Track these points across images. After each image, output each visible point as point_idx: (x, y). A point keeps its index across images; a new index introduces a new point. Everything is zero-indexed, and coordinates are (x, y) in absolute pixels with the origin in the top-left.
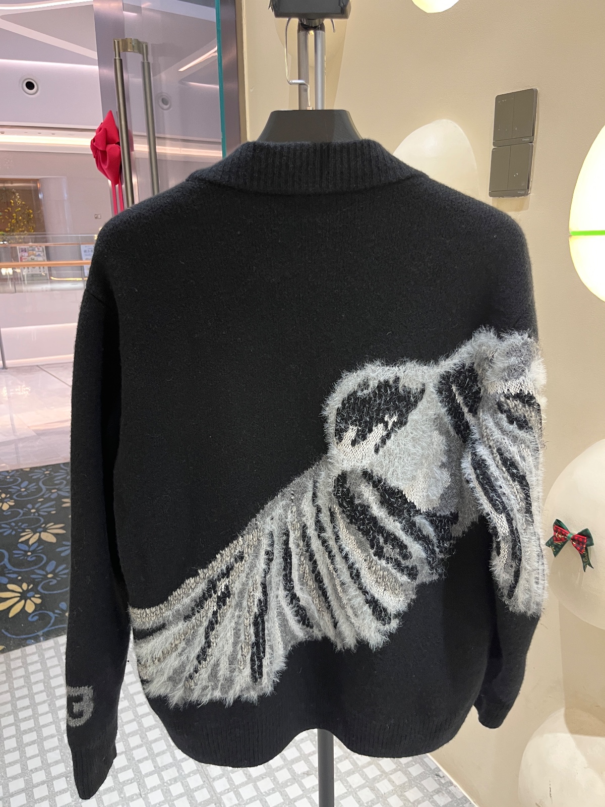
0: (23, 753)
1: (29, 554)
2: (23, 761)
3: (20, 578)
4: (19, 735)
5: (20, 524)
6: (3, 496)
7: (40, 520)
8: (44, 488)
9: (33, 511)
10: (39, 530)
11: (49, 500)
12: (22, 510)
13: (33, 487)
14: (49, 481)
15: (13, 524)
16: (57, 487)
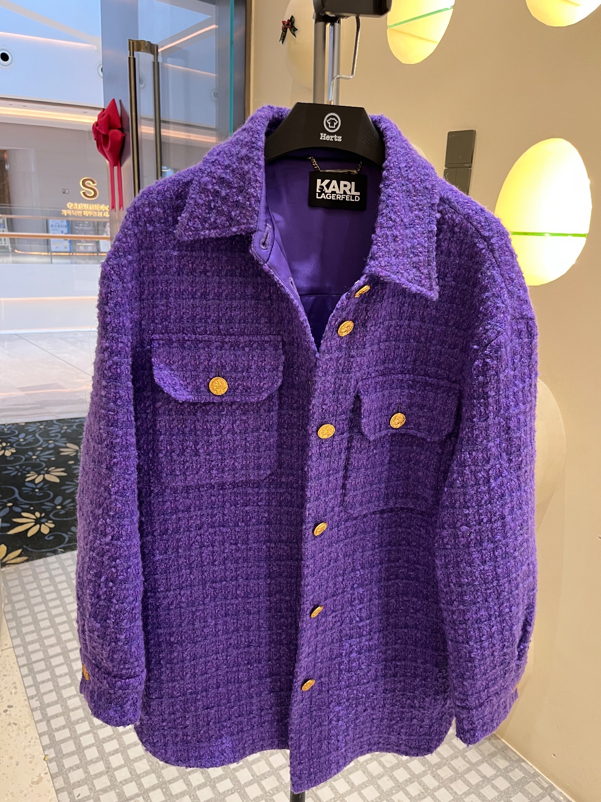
0: (56, 630)
1: (37, 490)
2: (58, 635)
3: (32, 508)
4: (51, 618)
5: (24, 467)
6: (4, 444)
7: (42, 465)
8: (41, 440)
9: (34, 457)
10: (42, 472)
11: (47, 449)
12: (24, 456)
13: (30, 438)
14: (46, 434)
15: (18, 467)
16: (53, 439)
